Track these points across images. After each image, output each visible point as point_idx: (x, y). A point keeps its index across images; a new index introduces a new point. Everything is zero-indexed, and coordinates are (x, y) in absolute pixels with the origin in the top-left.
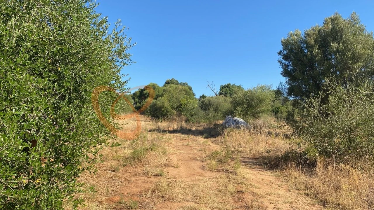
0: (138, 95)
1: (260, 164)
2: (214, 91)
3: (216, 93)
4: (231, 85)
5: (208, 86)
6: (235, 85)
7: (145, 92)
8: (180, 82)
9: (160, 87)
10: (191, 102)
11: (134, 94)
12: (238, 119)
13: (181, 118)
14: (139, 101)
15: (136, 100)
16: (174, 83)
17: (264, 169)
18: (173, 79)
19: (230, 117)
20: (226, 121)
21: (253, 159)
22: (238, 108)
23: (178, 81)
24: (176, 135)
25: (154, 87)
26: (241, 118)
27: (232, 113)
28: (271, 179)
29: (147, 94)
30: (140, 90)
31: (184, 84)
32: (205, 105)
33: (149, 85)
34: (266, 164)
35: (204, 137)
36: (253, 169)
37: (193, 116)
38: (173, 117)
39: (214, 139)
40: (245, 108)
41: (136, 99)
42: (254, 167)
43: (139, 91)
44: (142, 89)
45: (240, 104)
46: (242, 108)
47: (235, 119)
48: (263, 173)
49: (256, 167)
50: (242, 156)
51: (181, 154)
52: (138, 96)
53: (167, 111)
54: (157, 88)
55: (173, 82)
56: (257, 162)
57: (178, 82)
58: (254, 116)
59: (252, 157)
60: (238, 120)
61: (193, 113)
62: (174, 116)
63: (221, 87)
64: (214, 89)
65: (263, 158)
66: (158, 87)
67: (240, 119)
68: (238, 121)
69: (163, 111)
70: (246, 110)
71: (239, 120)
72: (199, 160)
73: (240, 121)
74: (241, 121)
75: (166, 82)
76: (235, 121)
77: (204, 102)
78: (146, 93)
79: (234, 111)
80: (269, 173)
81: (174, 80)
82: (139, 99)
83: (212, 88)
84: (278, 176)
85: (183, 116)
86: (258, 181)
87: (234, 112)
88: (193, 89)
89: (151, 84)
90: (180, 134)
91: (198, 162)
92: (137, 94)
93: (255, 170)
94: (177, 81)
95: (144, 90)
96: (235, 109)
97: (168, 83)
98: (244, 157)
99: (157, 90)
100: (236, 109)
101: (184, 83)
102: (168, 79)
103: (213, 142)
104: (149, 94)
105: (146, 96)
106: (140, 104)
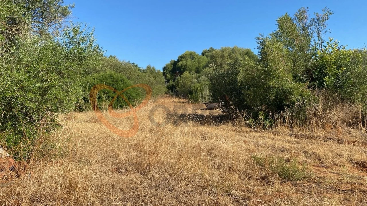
0: (170, 69)
7: (180, 64)
14: (171, 78)
15: (168, 76)
25: (192, 56)
33: (184, 55)
43: (171, 64)
44: (175, 61)
52: (170, 71)
54: (195, 57)
78: (182, 66)
82: (171, 75)
95: (179, 61)
99: (196, 60)
104: (185, 66)
105: (182, 69)
106: (174, 81)
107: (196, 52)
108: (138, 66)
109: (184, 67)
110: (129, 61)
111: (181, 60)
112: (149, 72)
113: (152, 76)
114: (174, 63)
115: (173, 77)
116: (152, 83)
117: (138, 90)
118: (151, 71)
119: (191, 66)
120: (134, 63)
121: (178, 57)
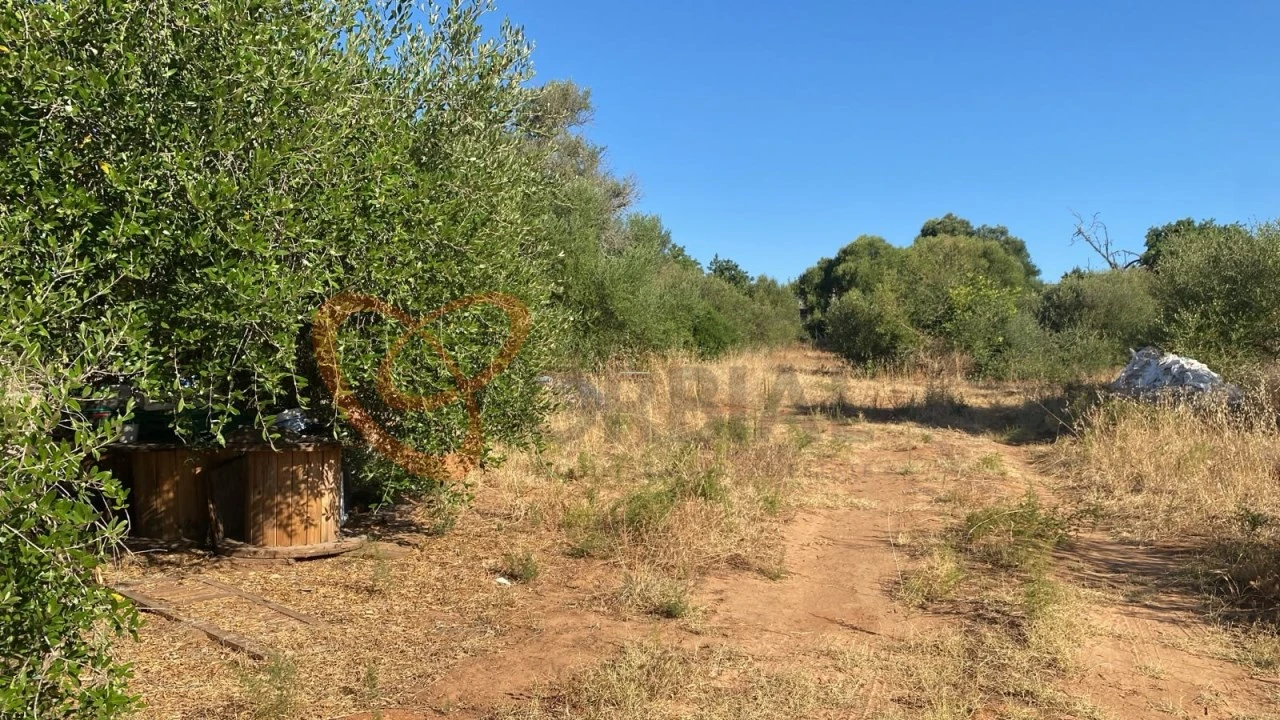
0: (817, 280)
1: (1192, 585)
2: (1103, 250)
3: (1111, 259)
4: (1197, 224)
5: (1080, 232)
6: (1215, 223)
7: (840, 269)
8: (976, 225)
9: (893, 249)
10: (993, 298)
11: (804, 279)
12: (1183, 361)
13: (949, 362)
14: (819, 304)
15: (812, 298)
16: (954, 230)
17: (1200, 611)
18: (949, 216)
19: (1148, 355)
20: (1129, 373)
21: (1169, 552)
22: (1186, 315)
23: (968, 223)
24: (892, 427)
25: (874, 249)
26: (1198, 359)
27: (1157, 338)
28: (1209, 677)
29: (848, 278)
30: (824, 265)
31: (992, 231)
32: (1058, 307)
33: (855, 245)
34: (1218, 586)
35: (1005, 437)
36: (1146, 606)
37: (999, 351)
38: (917, 357)
39: (1042, 448)
40: (1217, 315)
41: (809, 296)
42: (1154, 600)
43: (821, 268)
44: (830, 261)
45: (1196, 298)
46: (1204, 315)
47: (1169, 361)
48: (1183, 641)
49: (1164, 598)
50: (1125, 534)
51: (856, 512)
52: (817, 286)
53: (895, 337)
54: (882, 252)
55: (949, 228)
56: (1182, 573)
57: (971, 225)
58: (1266, 349)
59: (1174, 541)
60: (1182, 366)
61: (1001, 339)
62: (922, 355)
63: (1149, 235)
64: (1103, 243)
65: (1225, 551)
66: (886, 248)
67: (1191, 361)
68: (1183, 371)
69: (881, 336)
70: (1222, 323)
71: (1187, 367)
72: (904, 545)
73: (1189, 370)
74: (1194, 372)
75: (922, 231)
76: (1167, 369)
77: (1055, 297)
78: (844, 274)
79: (1166, 330)
80: (1217, 639)
81: (956, 218)
82: (820, 296)
83: (1093, 239)
84: (1258, 664)
85: (956, 355)
86: (1127, 684)
87: (1166, 334)
88: (1030, 249)
89: (861, 239)
90: (910, 424)
91: (895, 555)
92: (813, 279)
93: (1150, 617)
94: (965, 224)
95: (839, 261)
96: (1169, 320)
97: (929, 231)
98: (1131, 543)
99: (884, 259)
100: (1175, 321)
101: (994, 227)
102: (932, 219)
103: (1031, 463)
104: (854, 276)
105: (844, 283)
106: (824, 310)
107: (884, 238)
108: (739, 268)
109: (851, 277)
110: (717, 256)
111: (845, 260)
112: (761, 291)
113: (767, 302)
114: (828, 267)
115: (822, 300)
116: (768, 317)
117: (734, 331)
118: (768, 288)
119: (867, 276)
120: (728, 261)
121: (838, 251)
